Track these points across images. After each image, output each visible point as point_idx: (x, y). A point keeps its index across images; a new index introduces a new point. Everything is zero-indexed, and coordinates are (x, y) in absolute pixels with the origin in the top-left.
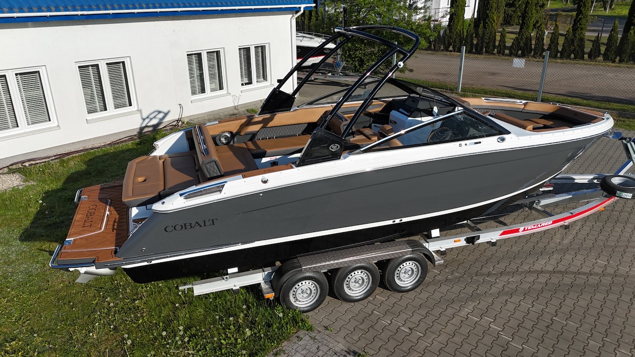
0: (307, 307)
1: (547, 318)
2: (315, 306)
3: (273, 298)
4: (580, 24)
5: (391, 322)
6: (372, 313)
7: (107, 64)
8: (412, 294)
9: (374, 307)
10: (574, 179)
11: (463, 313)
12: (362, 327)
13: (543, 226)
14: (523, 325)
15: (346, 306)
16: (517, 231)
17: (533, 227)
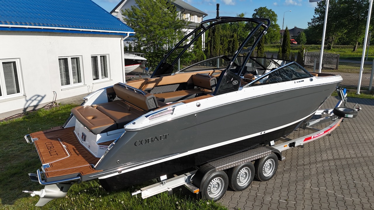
0: (217, 197)
1: (351, 182)
2: (221, 196)
5: (272, 198)
6: (257, 195)
7: (3, 63)
9: (255, 192)
11: (308, 187)
12: (256, 204)
13: (320, 135)
14: (343, 188)
16: (310, 138)
17: (317, 136)
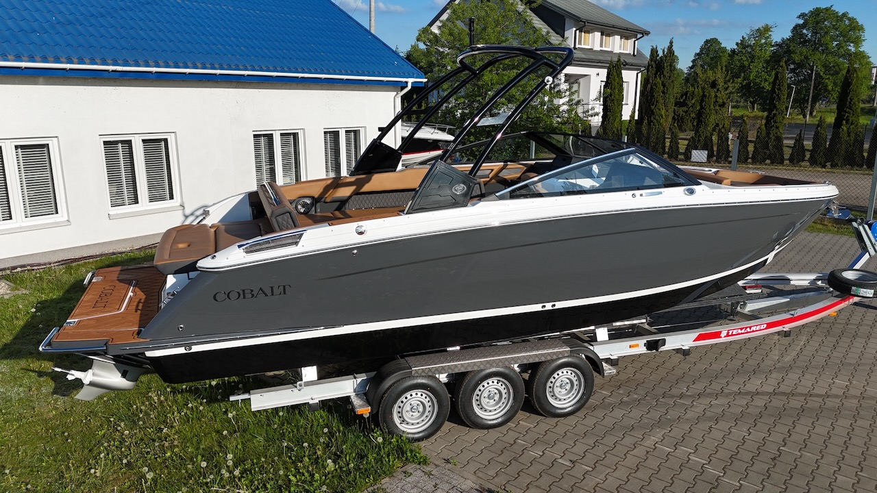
0: (419, 433)
1: (773, 449)
2: (430, 431)
3: (368, 415)
4: (775, 122)
5: (544, 453)
6: (515, 442)
7: (143, 140)
8: (572, 420)
9: (517, 435)
10: (789, 279)
11: (649, 442)
12: (500, 459)
13: (753, 331)
14: (739, 456)
15: (476, 434)
16: (717, 335)
17: (740, 331)
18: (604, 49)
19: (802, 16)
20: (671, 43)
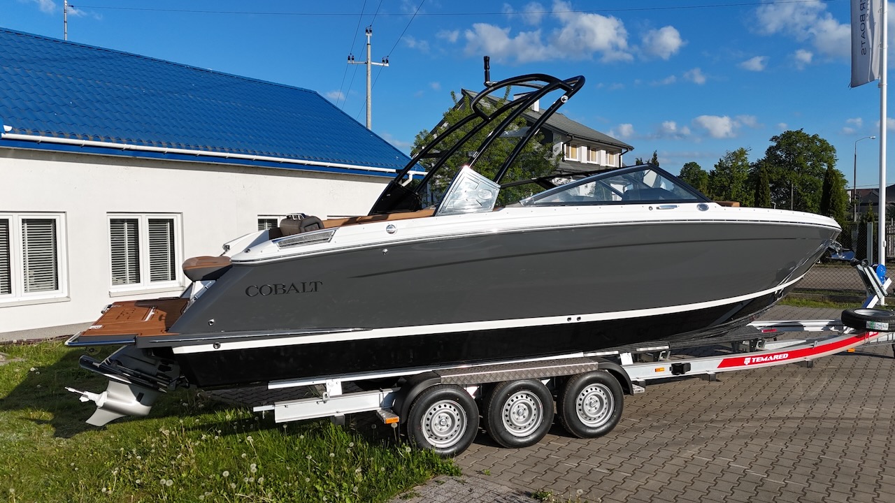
0: (448, 448)
1: (812, 457)
2: (460, 446)
5: (579, 465)
6: (548, 457)
7: (149, 219)
9: (549, 452)
10: (803, 326)
11: (688, 454)
12: (535, 470)
13: (776, 360)
16: (740, 362)
17: (763, 359)
18: (591, 162)
19: (775, 138)
20: (655, 155)
